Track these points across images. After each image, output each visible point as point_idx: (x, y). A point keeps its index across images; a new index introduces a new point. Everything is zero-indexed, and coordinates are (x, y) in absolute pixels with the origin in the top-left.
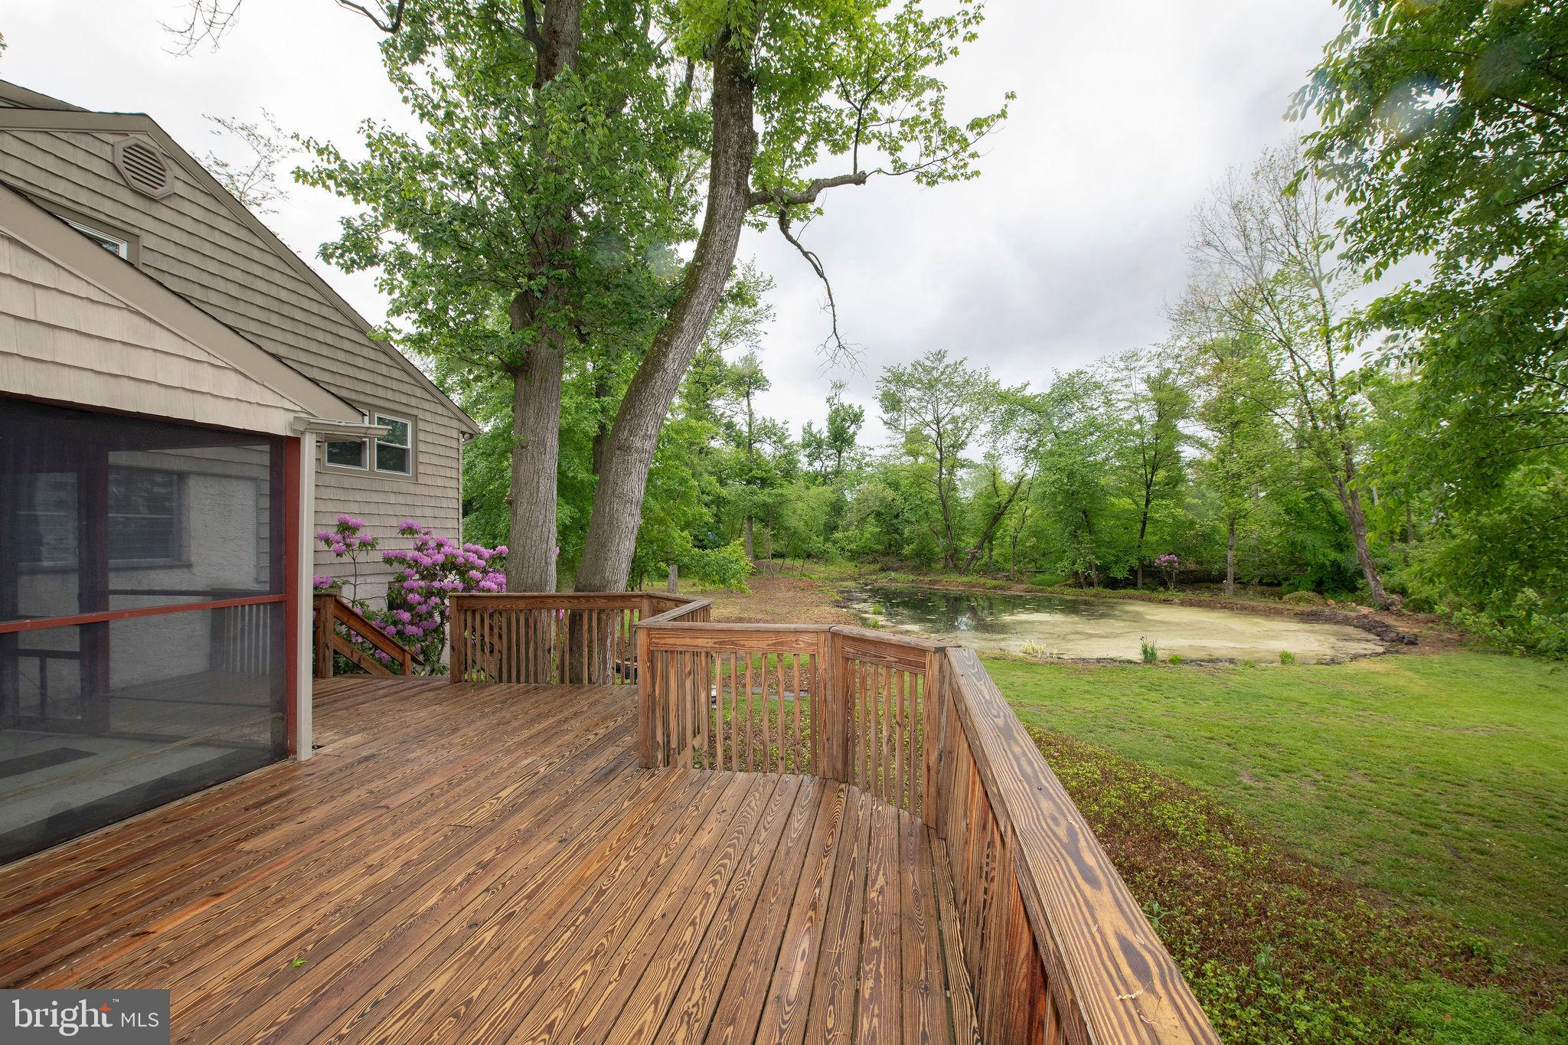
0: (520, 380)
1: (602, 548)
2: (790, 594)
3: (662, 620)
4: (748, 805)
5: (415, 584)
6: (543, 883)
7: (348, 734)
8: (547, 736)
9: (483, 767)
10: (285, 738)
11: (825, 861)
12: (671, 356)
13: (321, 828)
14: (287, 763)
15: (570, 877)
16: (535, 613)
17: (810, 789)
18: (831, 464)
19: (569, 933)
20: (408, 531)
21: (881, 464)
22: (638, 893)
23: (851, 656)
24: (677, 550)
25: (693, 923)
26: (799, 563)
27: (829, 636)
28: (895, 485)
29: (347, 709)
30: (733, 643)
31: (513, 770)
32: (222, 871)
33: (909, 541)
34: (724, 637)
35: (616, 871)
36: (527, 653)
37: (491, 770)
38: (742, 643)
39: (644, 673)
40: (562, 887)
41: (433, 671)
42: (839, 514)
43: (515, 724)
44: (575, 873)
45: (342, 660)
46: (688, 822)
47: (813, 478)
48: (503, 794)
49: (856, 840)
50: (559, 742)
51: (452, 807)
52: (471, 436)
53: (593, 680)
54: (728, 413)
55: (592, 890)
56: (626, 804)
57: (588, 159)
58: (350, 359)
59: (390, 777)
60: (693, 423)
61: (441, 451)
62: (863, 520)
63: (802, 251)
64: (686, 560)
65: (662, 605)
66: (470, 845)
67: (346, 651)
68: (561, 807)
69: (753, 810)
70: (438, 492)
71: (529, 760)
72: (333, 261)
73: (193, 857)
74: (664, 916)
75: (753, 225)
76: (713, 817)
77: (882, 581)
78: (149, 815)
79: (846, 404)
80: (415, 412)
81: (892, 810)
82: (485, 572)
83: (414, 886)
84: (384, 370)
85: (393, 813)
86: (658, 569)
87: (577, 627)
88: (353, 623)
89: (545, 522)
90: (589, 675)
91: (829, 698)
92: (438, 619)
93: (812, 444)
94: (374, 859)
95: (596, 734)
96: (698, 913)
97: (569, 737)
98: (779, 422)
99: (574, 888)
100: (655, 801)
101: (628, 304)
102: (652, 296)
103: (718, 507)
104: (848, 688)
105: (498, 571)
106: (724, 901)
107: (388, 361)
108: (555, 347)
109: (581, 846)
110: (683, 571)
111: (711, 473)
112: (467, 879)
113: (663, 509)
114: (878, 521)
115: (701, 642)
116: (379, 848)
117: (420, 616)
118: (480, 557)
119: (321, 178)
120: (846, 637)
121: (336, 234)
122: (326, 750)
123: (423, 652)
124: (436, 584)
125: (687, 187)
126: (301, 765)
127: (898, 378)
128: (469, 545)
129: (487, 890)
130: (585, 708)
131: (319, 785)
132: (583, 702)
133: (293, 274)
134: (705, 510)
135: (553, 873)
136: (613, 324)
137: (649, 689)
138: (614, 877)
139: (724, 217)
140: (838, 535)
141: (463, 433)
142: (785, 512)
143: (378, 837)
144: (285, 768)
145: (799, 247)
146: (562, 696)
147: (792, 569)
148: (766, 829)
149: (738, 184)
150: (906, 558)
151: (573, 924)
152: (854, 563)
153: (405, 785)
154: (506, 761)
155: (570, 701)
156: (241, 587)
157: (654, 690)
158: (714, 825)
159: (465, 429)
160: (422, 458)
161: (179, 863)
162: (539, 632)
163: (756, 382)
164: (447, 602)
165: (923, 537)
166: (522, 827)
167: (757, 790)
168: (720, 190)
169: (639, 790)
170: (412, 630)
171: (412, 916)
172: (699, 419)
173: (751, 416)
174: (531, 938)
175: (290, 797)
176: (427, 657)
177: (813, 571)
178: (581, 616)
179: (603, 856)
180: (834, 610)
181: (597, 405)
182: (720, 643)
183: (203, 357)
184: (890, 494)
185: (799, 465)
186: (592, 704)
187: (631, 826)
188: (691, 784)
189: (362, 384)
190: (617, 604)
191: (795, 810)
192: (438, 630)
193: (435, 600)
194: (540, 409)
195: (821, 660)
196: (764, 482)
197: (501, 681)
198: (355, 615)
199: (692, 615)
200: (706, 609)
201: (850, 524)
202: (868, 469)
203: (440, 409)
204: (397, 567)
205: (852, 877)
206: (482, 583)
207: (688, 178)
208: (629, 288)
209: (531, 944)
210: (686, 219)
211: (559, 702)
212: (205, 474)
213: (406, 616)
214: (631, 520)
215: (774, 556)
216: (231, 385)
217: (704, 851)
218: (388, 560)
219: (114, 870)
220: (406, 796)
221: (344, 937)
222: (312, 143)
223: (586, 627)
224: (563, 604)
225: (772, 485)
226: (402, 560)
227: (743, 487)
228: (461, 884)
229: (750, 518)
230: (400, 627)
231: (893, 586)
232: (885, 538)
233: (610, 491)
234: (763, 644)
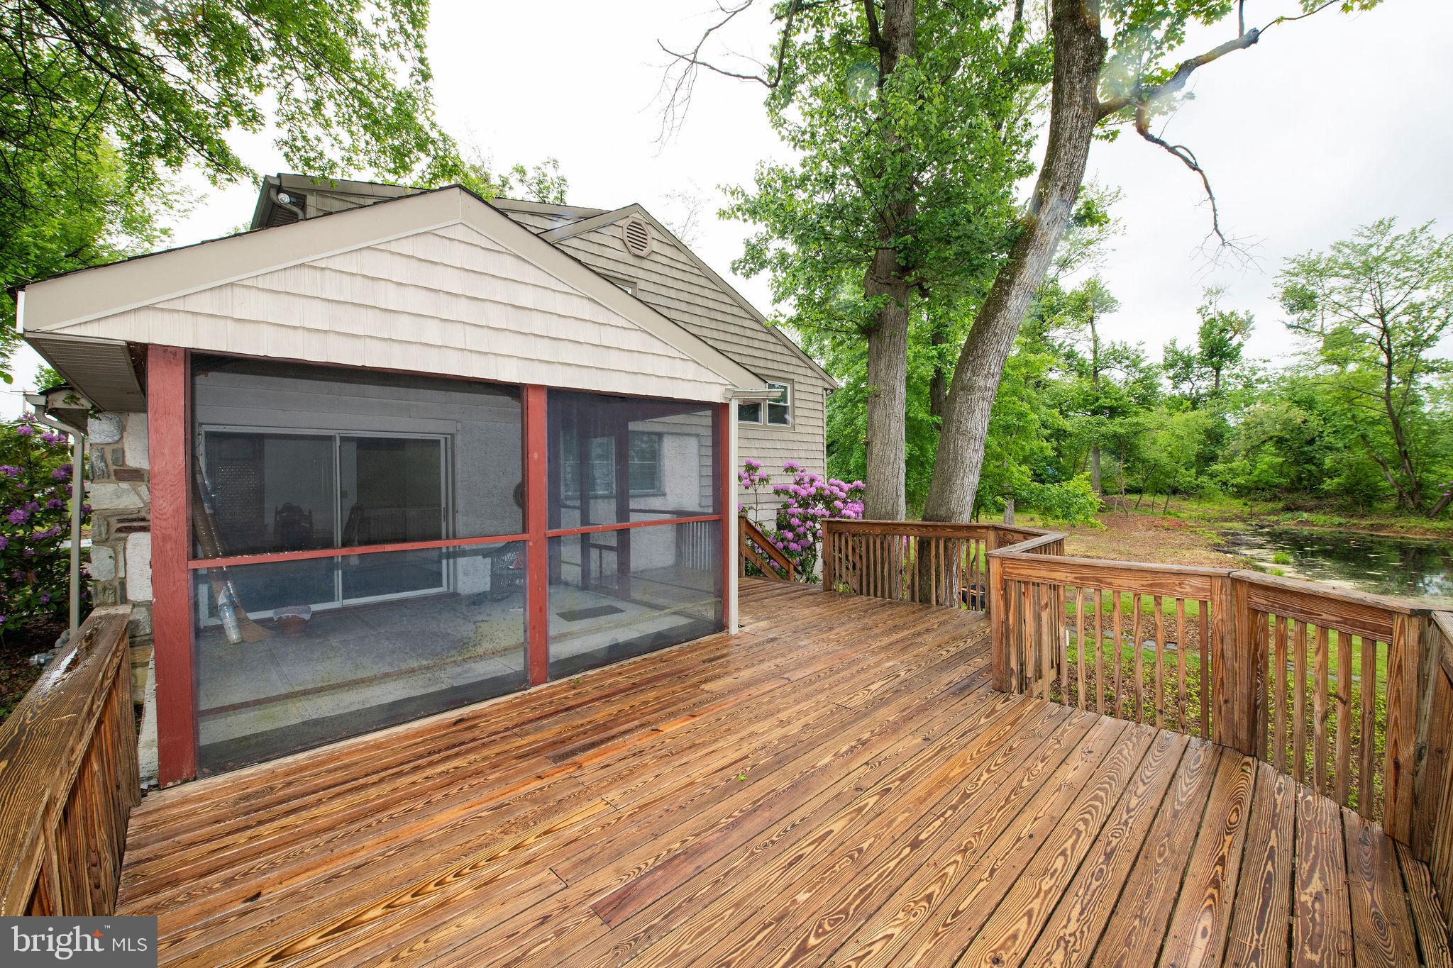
0: (873, 339)
1: (946, 481)
2: (1151, 533)
3: (1016, 550)
4: (1120, 752)
5: (796, 510)
6: (912, 772)
7: (758, 620)
8: (905, 644)
9: (854, 662)
10: (722, 616)
11: (1228, 838)
12: (1014, 293)
13: (749, 684)
14: (724, 634)
15: (937, 774)
16: (889, 538)
17: (1201, 752)
18: (1205, 385)
19: (938, 823)
20: (790, 469)
21: (1283, 378)
22: (1002, 807)
23: (1262, 608)
24: (1016, 484)
25: (1063, 853)
26: (1161, 499)
27: (1228, 582)
28: (1309, 404)
29: (756, 601)
30: (1097, 580)
31: (878, 669)
32: (694, 700)
33: (1332, 473)
34: (1085, 572)
35: (978, 780)
36: (882, 572)
37: (861, 665)
38: (1109, 580)
39: (997, 601)
40: (930, 780)
41: (808, 579)
42: (1218, 442)
43: (876, 631)
44: (940, 770)
45: (750, 565)
46: (1049, 753)
47: (1175, 404)
48: (873, 687)
49: (1274, 826)
50: (915, 653)
51: (835, 689)
52: (832, 391)
53: (940, 601)
54: (1068, 341)
55: (956, 790)
56: (983, 721)
57: (927, 130)
58: (750, 343)
59: (789, 656)
60: (1031, 357)
61: (811, 405)
62: (1253, 451)
63: (1167, 147)
64: (1024, 494)
65: (1009, 537)
66: (850, 723)
67: (753, 559)
68: (922, 709)
69: (1126, 759)
70: (809, 438)
71: (891, 663)
72: (739, 272)
73: (678, 688)
74: (1031, 836)
75: (1101, 137)
76: (1077, 754)
77: (1287, 522)
78: (654, 654)
79: (1227, 313)
80: (791, 376)
81: (1329, 805)
82: (845, 502)
83: (813, 744)
84: (772, 347)
85: (794, 684)
86: (995, 503)
87: (926, 553)
88: (756, 538)
89: (895, 459)
90: (937, 597)
91: (1229, 654)
92: (811, 539)
93: (1180, 365)
94: (783, 716)
95: (948, 651)
96: (1068, 845)
97: (924, 649)
98: (1132, 345)
99: (940, 784)
100: (1012, 724)
101: (968, 253)
102: (990, 239)
103: (1057, 440)
104: (1257, 646)
105: (856, 502)
106: (1098, 843)
107: (774, 340)
108: (901, 306)
109: (943, 749)
110: (1021, 504)
111: (1049, 407)
112: (852, 749)
113: (999, 444)
114: (1280, 449)
115: (1059, 576)
116: (786, 709)
117: (799, 536)
118: (841, 490)
119: (733, 212)
120: (1253, 585)
121: (741, 252)
122: (746, 629)
123: (802, 564)
124: (810, 511)
125: (1020, 123)
126: (732, 637)
127: (1311, 269)
128: (832, 480)
129: (867, 763)
130: (936, 626)
131: (744, 653)
132: (933, 620)
133: (715, 287)
134: (1045, 444)
135: (921, 765)
136: (953, 275)
137: (1003, 616)
138: (977, 785)
139: (1070, 139)
140: (1218, 467)
141: (826, 389)
142: (1142, 442)
143: (785, 700)
144: (723, 637)
145: (1162, 143)
146: (914, 612)
147: (1152, 505)
148: (1145, 784)
149: (1086, 100)
150: (1328, 494)
151: (942, 815)
152: (1242, 501)
153: (800, 666)
154: (872, 660)
155: (921, 617)
156: (691, 510)
157: (1007, 618)
158: (1080, 763)
159: (827, 386)
160: (798, 412)
161: (671, 689)
162: (893, 554)
163: (1101, 305)
164: (818, 526)
165: (1356, 468)
166: (891, 719)
167: (1129, 739)
168: (1065, 113)
169: (994, 711)
170: (793, 546)
171: (813, 767)
172: (1037, 352)
173: (1095, 342)
174: (906, 815)
175: (728, 658)
176: (804, 568)
177: (1180, 509)
178: (929, 543)
179: (964, 763)
180: (1213, 555)
181: (935, 352)
182: (1081, 579)
183: (677, 354)
184: (1298, 415)
185: (1160, 389)
186: (941, 624)
187: (990, 743)
188: (1050, 717)
189: (758, 360)
190: (964, 534)
191: (1181, 771)
192: (811, 548)
193: (809, 524)
194: (890, 361)
195: (1216, 609)
196: (1113, 412)
197: (861, 594)
198: (756, 531)
199: (1045, 548)
200: (1059, 543)
201: (1236, 453)
202: (1260, 386)
203: (809, 372)
204: (784, 498)
205: (1269, 867)
206: (844, 512)
207: (1021, 113)
208: (969, 237)
209: (906, 819)
210: (1018, 157)
211: (911, 618)
212: (672, 434)
213: (790, 535)
214: (973, 456)
215: (1128, 491)
216: (690, 371)
217: (1070, 786)
218: (777, 492)
219: (640, 686)
220: (800, 674)
221: (769, 769)
222: (728, 189)
223: (933, 553)
224: (913, 532)
225: (1124, 413)
226: (786, 492)
227: (1087, 418)
228: (846, 753)
229: (1096, 451)
230: (786, 543)
231: (1306, 530)
232: (1293, 471)
233: (954, 429)
234: (1136, 584)
